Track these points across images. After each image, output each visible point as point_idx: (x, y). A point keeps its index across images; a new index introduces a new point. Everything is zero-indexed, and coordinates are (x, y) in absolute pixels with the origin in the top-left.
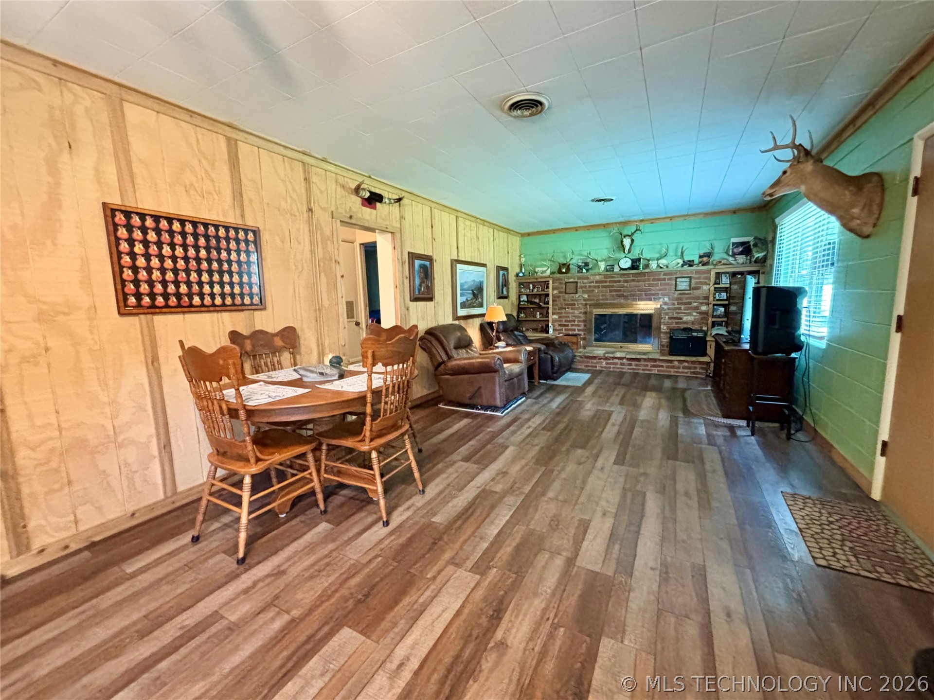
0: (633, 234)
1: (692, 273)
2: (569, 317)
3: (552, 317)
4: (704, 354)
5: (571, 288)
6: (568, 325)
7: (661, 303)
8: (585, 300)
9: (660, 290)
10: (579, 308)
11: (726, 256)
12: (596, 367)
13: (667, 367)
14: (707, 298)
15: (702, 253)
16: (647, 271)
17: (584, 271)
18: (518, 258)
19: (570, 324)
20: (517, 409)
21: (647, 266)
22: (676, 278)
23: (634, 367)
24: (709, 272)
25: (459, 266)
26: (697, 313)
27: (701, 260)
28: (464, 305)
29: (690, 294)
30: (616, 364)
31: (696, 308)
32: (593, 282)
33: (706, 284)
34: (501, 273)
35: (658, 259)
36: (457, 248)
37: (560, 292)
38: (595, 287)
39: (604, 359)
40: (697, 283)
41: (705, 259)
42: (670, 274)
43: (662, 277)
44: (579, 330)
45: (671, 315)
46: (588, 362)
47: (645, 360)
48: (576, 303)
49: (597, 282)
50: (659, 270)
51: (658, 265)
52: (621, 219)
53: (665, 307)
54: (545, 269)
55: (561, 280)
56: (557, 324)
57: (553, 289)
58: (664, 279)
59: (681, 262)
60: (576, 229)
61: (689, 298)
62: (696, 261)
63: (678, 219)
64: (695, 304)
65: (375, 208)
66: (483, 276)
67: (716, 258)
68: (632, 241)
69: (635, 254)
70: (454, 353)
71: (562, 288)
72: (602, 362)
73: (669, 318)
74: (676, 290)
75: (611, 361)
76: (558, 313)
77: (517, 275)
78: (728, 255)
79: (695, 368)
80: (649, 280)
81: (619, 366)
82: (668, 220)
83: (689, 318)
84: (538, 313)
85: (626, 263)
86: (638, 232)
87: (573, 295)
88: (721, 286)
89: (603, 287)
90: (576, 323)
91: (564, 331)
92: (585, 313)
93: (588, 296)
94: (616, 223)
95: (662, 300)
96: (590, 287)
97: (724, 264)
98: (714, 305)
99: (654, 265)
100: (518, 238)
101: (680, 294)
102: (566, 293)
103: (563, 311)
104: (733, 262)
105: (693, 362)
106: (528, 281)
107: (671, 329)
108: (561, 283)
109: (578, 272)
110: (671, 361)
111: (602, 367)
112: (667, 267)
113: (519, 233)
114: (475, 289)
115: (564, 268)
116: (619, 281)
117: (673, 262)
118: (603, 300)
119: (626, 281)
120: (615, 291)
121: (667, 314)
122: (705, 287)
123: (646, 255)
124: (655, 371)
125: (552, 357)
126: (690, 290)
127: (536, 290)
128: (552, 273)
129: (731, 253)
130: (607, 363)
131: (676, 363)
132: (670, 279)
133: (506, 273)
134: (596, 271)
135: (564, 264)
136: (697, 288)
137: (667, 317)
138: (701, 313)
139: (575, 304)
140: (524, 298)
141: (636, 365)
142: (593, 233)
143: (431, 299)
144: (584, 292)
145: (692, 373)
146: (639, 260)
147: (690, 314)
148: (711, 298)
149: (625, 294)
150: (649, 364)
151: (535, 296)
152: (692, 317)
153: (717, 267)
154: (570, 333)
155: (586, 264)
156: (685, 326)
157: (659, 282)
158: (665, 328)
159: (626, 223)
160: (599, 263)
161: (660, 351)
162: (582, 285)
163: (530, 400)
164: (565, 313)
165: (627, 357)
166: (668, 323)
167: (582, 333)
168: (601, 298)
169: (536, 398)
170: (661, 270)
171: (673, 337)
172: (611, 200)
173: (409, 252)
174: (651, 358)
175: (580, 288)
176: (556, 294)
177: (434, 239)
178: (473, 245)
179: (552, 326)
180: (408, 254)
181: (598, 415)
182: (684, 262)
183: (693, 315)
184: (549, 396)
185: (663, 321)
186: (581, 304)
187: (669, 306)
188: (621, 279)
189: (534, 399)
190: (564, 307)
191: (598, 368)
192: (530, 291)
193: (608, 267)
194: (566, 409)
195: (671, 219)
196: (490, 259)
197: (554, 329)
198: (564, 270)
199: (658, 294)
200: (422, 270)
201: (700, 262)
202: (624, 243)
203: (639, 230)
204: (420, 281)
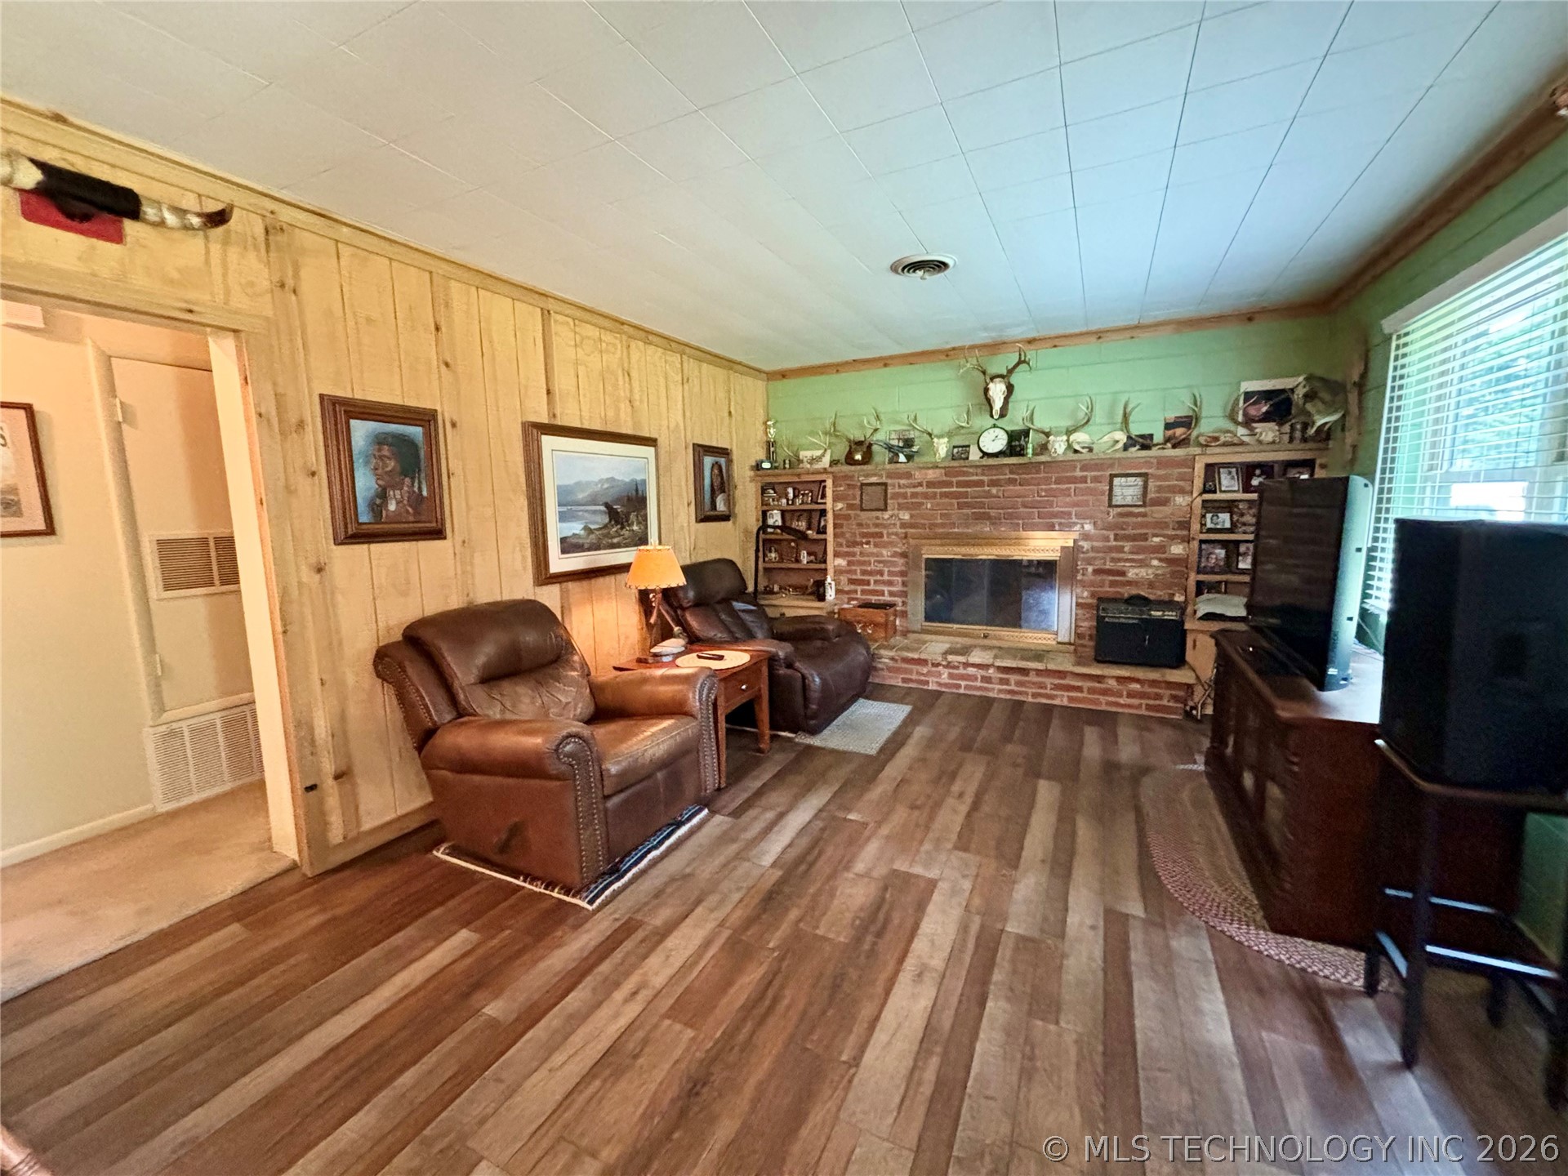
0: (1010, 371)
1: (1148, 463)
2: (868, 563)
3: (834, 563)
4: (1179, 661)
5: (872, 497)
6: (867, 583)
7: (1076, 535)
8: (903, 525)
9: (1076, 505)
10: (892, 544)
11: (1230, 426)
12: (927, 683)
13: (1091, 691)
14: (1185, 525)
15: (1171, 416)
16: (1042, 458)
17: (902, 458)
18: (762, 428)
19: (872, 579)
20: (654, 872)
21: (1043, 448)
22: (1112, 476)
23: (1013, 687)
24: (1190, 462)
25: (548, 442)
26: (1160, 560)
27: (1170, 433)
28: (569, 546)
29: (1144, 515)
30: (973, 678)
31: (1160, 549)
32: (920, 484)
33: (1182, 491)
34: (708, 461)
35: (1069, 432)
36: (548, 392)
37: (850, 507)
38: (926, 496)
39: (945, 667)
40: (1160, 489)
41: (1179, 432)
42: (1098, 466)
43: (1078, 473)
44: (891, 594)
45: (1098, 564)
46: (910, 672)
47: (1039, 672)
48: (885, 532)
49: (930, 484)
50: (1071, 456)
51: (1069, 446)
52: (982, 337)
53: (1086, 545)
54: (818, 453)
55: (852, 477)
56: (844, 579)
57: (836, 499)
58: (1084, 480)
59: (1122, 437)
60: (885, 362)
61: (1143, 525)
62: (1159, 437)
63: (1115, 336)
64: (1157, 540)
65: (118, 238)
66: (645, 469)
67: (1205, 428)
68: (1010, 388)
69: (1015, 421)
70: (479, 698)
71: (855, 498)
72: (940, 674)
73: (1097, 572)
74: (1110, 506)
75: (961, 671)
76: (847, 554)
77: (758, 467)
78: (1237, 423)
79: (1158, 697)
80: (1047, 481)
81: (979, 684)
82: (1093, 339)
83: (1142, 573)
84: (804, 553)
85: (995, 441)
86: (1023, 367)
87: (879, 514)
88: (1218, 496)
89: (944, 495)
90: (886, 577)
91: (859, 596)
92: (904, 555)
93: (912, 516)
94: (972, 347)
95: (1078, 527)
96: (914, 495)
97: (1225, 444)
98: (1202, 542)
99: (1059, 446)
100: (760, 383)
101: (1121, 515)
102: (862, 510)
103: (857, 550)
104: (1246, 439)
105: (1154, 683)
106: (782, 480)
107: (1100, 599)
108: (851, 486)
109: (891, 461)
110: (1099, 679)
111: (940, 684)
112: (1091, 450)
113: (760, 371)
114: (618, 500)
115: (860, 451)
116: (980, 483)
117: (1106, 438)
118: (943, 525)
119: (993, 483)
120: (971, 505)
121: (1089, 562)
122: (1180, 500)
123: (1041, 423)
124: (1062, 699)
125: (804, 678)
126: (1144, 505)
127: (798, 501)
128: (834, 463)
129: (1240, 418)
130: (951, 676)
131: (1112, 683)
132: (1096, 479)
133: (722, 461)
134: (926, 459)
135: (860, 443)
136: (1164, 502)
137: (1090, 569)
138: (1172, 561)
139: (881, 535)
140: (775, 518)
141: (1018, 683)
142: (923, 373)
143: (438, 534)
144: (901, 507)
145: (1149, 708)
146: (1026, 433)
147: (1143, 564)
148: (1196, 526)
149: (993, 512)
150: (1049, 681)
151: (798, 514)
152: (1150, 571)
153: (1209, 450)
154: (874, 599)
155: (909, 443)
156: (1134, 591)
157: (1073, 486)
158: (1086, 594)
159: (995, 347)
160: (935, 440)
161: (1074, 647)
162: (897, 490)
163: (718, 818)
164: (861, 553)
165: (998, 663)
166: (1092, 584)
167: (899, 600)
168: (940, 521)
169: (737, 813)
170: (1076, 457)
171: (1104, 617)
172: (941, 266)
173: (322, 396)
174: (1051, 666)
175: (892, 498)
176: (840, 510)
177: (447, 365)
178: (609, 388)
179: (833, 583)
180: (317, 400)
181: (886, 907)
182: (1129, 437)
183: (1151, 566)
184: (778, 798)
185: (1079, 577)
186: (896, 534)
187: (1095, 544)
188: (985, 478)
189: (729, 815)
190: (858, 539)
191: (932, 687)
192: (788, 504)
193: (956, 450)
194: (803, 867)
195: (1100, 338)
196: (672, 426)
197: (838, 591)
198: (858, 457)
199: (1069, 514)
200: (386, 451)
201: (1167, 440)
202: (991, 393)
203: (1024, 362)
204: (380, 482)
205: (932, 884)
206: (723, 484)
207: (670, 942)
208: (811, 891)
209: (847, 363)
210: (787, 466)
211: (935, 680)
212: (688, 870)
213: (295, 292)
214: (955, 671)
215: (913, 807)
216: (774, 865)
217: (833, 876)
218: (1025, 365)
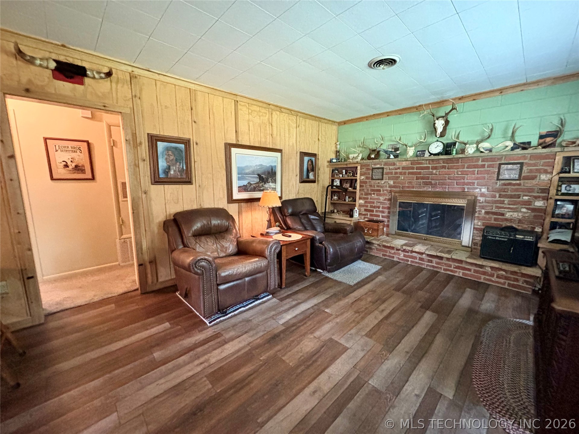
0: (447, 114)
1: (524, 157)
2: (374, 203)
3: (359, 202)
4: (533, 264)
5: (377, 174)
6: (373, 211)
7: (477, 194)
8: (390, 187)
9: (477, 179)
10: (384, 194)
12: (393, 257)
13: (475, 271)
14: (546, 191)
15: (544, 132)
16: (461, 156)
17: (392, 157)
18: (334, 145)
19: (375, 210)
20: (239, 316)
21: (463, 151)
23: (434, 264)
24: (553, 156)
25: (234, 150)
26: (527, 209)
27: (541, 140)
28: (243, 189)
29: (519, 185)
30: (415, 258)
31: (528, 203)
32: (399, 168)
33: (546, 172)
34: (306, 159)
35: (478, 143)
36: (236, 132)
37: (367, 178)
38: (401, 173)
39: (402, 251)
40: (531, 171)
41: (549, 140)
42: (493, 159)
43: (480, 163)
44: (383, 217)
45: (488, 209)
46: (386, 252)
47: (448, 259)
48: (382, 189)
49: (404, 168)
50: (478, 154)
51: (478, 149)
52: (433, 99)
53: (482, 199)
54: (355, 155)
55: (369, 165)
56: (363, 209)
57: (361, 175)
58: (483, 166)
59: (510, 144)
60: (388, 114)
61: (516, 190)
62: (534, 143)
63: (510, 91)
64: (526, 198)
65: (82, 83)
66: (277, 161)
67: (567, 137)
68: (447, 122)
69: (449, 138)
70: (192, 241)
71: (369, 174)
72: (399, 254)
73: (487, 213)
74: (498, 179)
75: (409, 254)
76: (364, 199)
77: (331, 161)
79: (517, 280)
80: (463, 167)
81: (417, 261)
82: (497, 94)
83: (515, 215)
85: (436, 148)
86: (454, 111)
87: (380, 181)
88: (572, 175)
89: (409, 173)
90: (381, 209)
91: (369, 216)
92: (390, 200)
93: (394, 183)
95: (479, 190)
96: (396, 173)
97: (578, 146)
98: (557, 200)
99: (471, 150)
100: (334, 127)
101: (505, 185)
102: (372, 179)
103: (369, 197)
105: (514, 273)
106: (341, 166)
107: (488, 227)
108: (368, 169)
109: (386, 158)
110: (481, 266)
111: (399, 258)
112: (490, 151)
113: (335, 122)
114: (264, 173)
115: (374, 154)
116: (428, 168)
117: (501, 145)
118: (408, 187)
119: (435, 168)
120: (423, 178)
121: (483, 207)
122: (544, 177)
123: (463, 138)
124: (460, 273)
125: (325, 248)
126: (519, 179)
127: (347, 176)
128: (362, 159)
130: (405, 256)
131: (488, 269)
132: (490, 166)
133: (313, 159)
134: (403, 157)
135: (374, 151)
136: (534, 178)
137: (483, 211)
138: (534, 210)
139: (380, 191)
140: (337, 183)
141: (437, 263)
142: (406, 118)
143: (189, 182)
144: (389, 179)
145: (509, 285)
146: (454, 144)
147: (514, 210)
148: (553, 191)
149: (433, 182)
150: (453, 264)
151: (346, 181)
152: (520, 214)
153: (567, 149)
154: (375, 218)
155: (397, 149)
156: (509, 224)
157: (477, 169)
158: (479, 224)
159: (441, 103)
160: (408, 148)
161: (471, 250)
162: (388, 171)
163: (274, 300)
164: (371, 199)
165: (427, 252)
166: (484, 219)
167: (386, 220)
168: (407, 185)
169: (281, 300)
170: (482, 154)
171: (487, 236)
172: (392, 62)
173: (148, 134)
174: (454, 257)
175: (385, 174)
176: (363, 179)
177: (195, 122)
178: (263, 130)
179: (358, 211)
180: (146, 135)
181: (319, 354)
182: (515, 144)
183: (521, 212)
184: (301, 296)
185: (477, 215)
186: (387, 190)
187: (488, 199)
188: (430, 166)
189: (278, 299)
190: (370, 192)
191: (395, 259)
192: (343, 176)
193: (418, 153)
194: (294, 328)
195: (501, 93)
196: (291, 144)
197: (359, 214)
198: (373, 156)
199: (474, 183)
200: (170, 153)
201: (540, 144)
202: (436, 125)
203: (455, 109)
204: (168, 164)
205: (346, 349)
206: (313, 168)
207: (227, 346)
208: (291, 339)
209: (371, 116)
210: (343, 161)
211: (397, 256)
212: (250, 319)
213: (140, 98)
214: (407, 254)
215: (356, 312)
216: (282, 325)
217: (304, 335)
218: (455, 110)
